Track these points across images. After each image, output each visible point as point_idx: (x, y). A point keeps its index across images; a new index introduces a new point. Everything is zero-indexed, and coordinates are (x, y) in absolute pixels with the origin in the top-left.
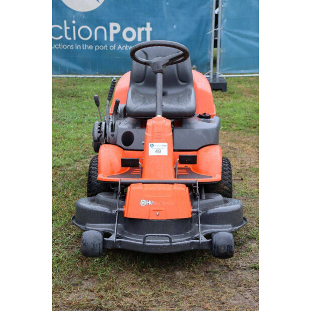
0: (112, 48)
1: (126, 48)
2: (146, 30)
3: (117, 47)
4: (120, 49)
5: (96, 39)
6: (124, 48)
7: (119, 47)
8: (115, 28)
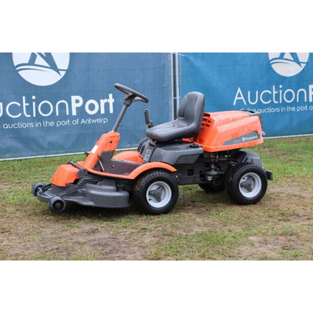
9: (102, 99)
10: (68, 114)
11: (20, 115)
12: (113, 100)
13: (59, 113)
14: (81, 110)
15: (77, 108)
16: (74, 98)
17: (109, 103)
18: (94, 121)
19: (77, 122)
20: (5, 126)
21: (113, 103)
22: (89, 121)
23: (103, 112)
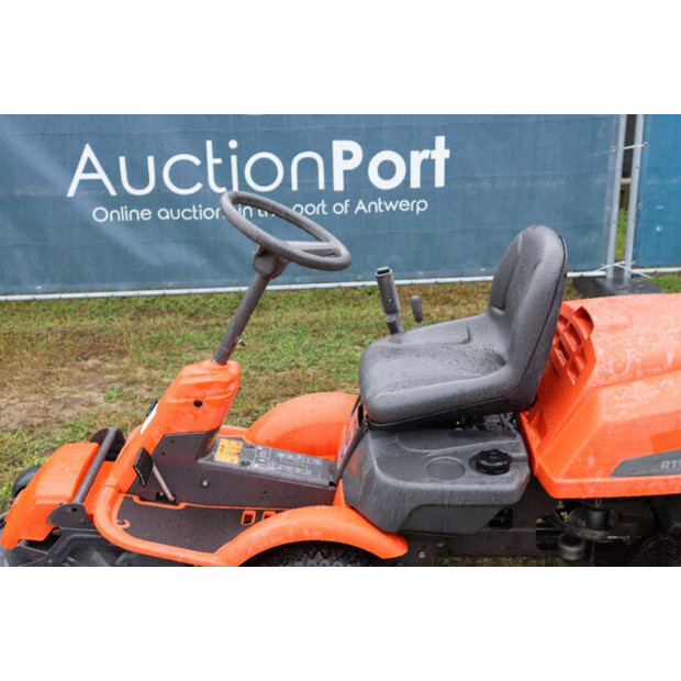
0: (339, 209)
1: (378, 209)
2: (432, 157)
3: (353, 206)
4: (361, 211)
5: (295, 187)
6: (373, 207)
7: (358, 208)
8: (348, 155)
9: (416, 149)
10: (322, 186)
11: (199, 186)
12: (447, 154)
13: (299, 184)
14: (357, 178)
15: (347, 173)
16: (339, 146)
17: (434, 161)
18: (391, 206)
19: (345, 207)
20: (163, 214)
21: (446, 160)
22: (378, 205)
23: (415, 183)
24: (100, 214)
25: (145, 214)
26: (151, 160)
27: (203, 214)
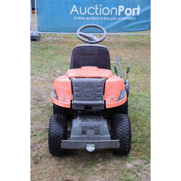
24: (75, 18)
25: (83, 18)
26: (86, 8)
27: (94, 19)
